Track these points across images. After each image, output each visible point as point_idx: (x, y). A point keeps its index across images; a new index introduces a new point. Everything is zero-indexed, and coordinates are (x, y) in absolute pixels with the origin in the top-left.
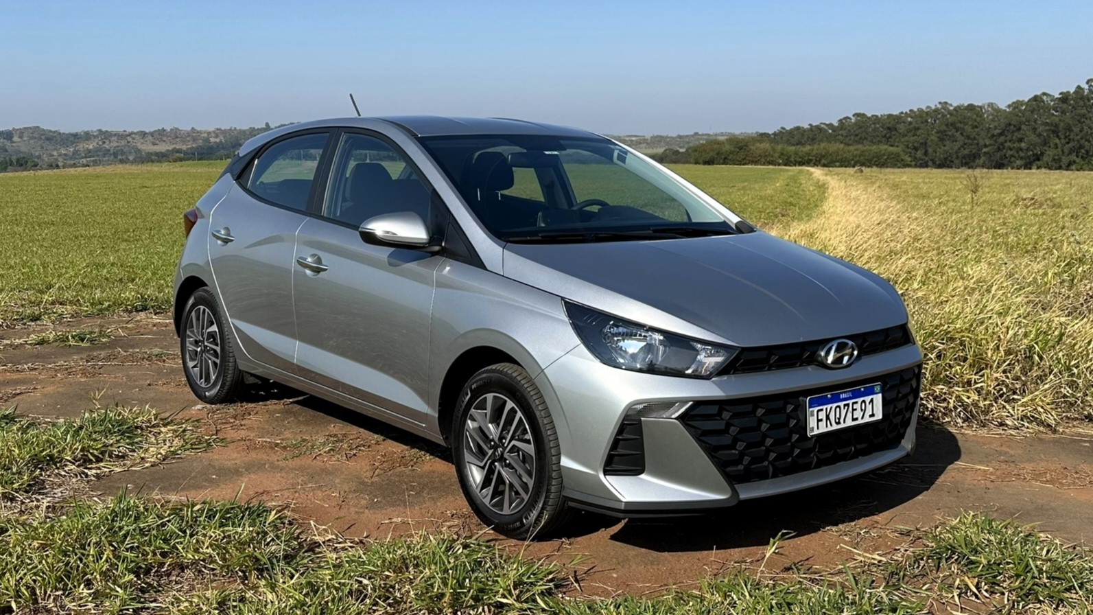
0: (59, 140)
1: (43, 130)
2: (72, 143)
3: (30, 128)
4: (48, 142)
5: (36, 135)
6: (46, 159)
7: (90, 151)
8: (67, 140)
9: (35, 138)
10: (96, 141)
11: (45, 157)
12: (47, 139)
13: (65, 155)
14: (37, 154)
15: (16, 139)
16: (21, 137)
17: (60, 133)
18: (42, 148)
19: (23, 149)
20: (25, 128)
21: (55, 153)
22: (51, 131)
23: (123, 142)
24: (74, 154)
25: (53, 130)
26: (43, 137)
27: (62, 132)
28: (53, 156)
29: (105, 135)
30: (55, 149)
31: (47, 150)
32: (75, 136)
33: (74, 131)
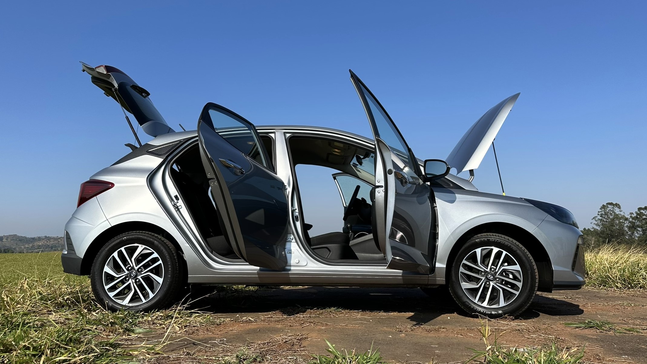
0: (25, 240)
1: (19, 236)
2: (32, 242)
3: (12, 235)
4: (20, 242)
5: (14, 239)
6: (18, 250)
7: (39, 246)
8: (29, 241)
9: (14, 240)
10: (43, 241)
11: (17, 249)
12: (20, 240)
13: (28, 248)
14: (14, 247)
15: (4, 240)
16: (7, 239)
17: (26, 238)
18: (17, 244)
19: (7, 245)
20: (10, 235)
21: (23, 247)
22: (22, 237)
23: (56, 242)
24: (32, 247)
25: (23, 236)
26: (18, 239)
27: (27, 237)
28: (22, 248)
29: (48, 238)
30: (23, 245)
31: (19, 245)
32: (33, 239)
33: (33, 237)
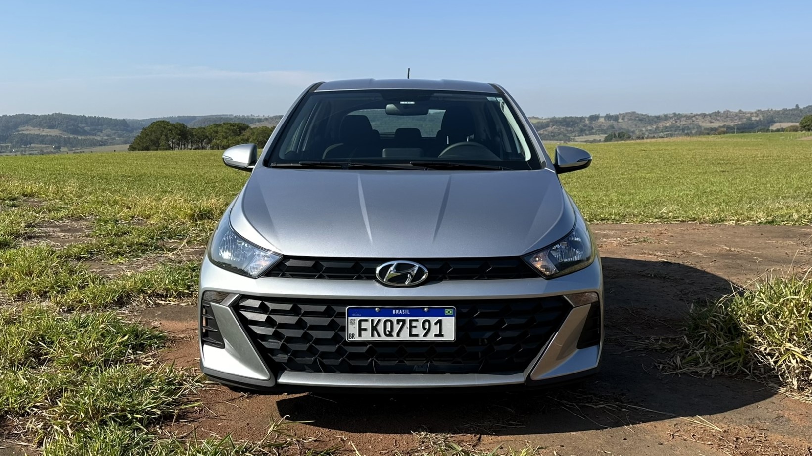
0: (647, 120)
1: (638, 114)
2: (655, 122)
3: (630, 113)
4: (640, 122)
5: (633, 118)
6: (638, 133)
7: (666, 127)
8: (652, 120)
9: (632, 119)
10: (672, 120)
12: (640, 120)
13: (650, 130)
14: (632, 130)
15: (620, 120)
16: (623, 119)
17: (648, 116)
18: (636, 126)
19: (625, 127)
20: (627, 113)
21: (644, 129)
22: (642, 115)
23: (690, 121)
24: (656, 129)
25: (644, 114)
26: (637, 119)
28: (643, 131)
29: (678, 117)
30: (644, 127)
31: (639, 127)
32: (658, 117)
33: (657, 114)
